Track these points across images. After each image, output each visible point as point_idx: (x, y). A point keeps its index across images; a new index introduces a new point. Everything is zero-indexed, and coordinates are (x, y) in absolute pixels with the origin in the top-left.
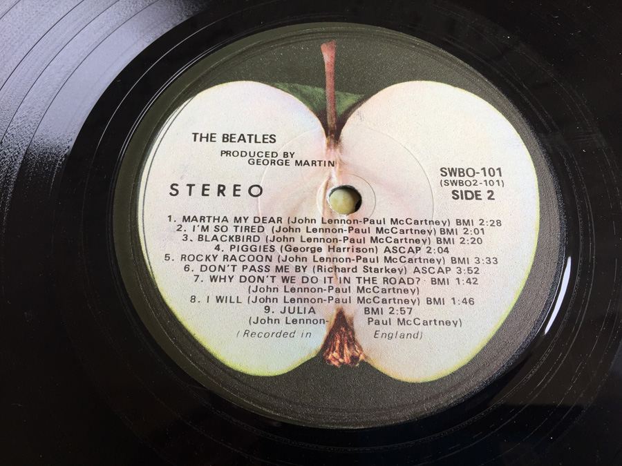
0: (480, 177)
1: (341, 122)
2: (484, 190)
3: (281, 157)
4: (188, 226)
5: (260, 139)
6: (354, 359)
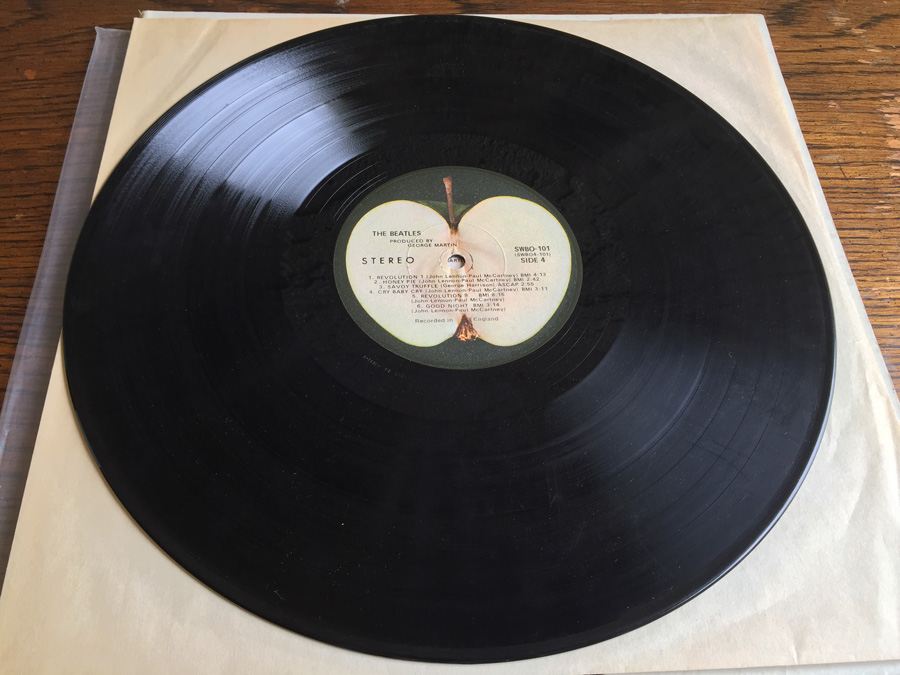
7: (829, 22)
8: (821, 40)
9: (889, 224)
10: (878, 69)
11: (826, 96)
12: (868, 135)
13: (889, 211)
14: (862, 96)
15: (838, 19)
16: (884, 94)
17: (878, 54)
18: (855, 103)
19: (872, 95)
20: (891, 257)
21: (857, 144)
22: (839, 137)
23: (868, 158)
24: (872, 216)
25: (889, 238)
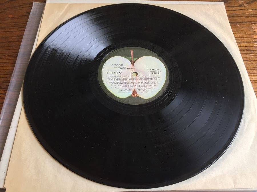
0: (157, 71)
1: (134, 62)
2: (157, 72)
3: (124, 68)
4: (110, 78)
5: (121, 65)
6: (137, 96)
7: (238, 2)
8: (235, 7)
9: (253, 59)
10: (251, 16)
11: (236, 23)
12: (248, 34)
13: (253, 56)
14: (246, 23)
15: (240, 1)
16: (253, 23)
17: (251, 11)
18: (244, 25)
19: (249, 23)
20: (254, 69)
21: (245, 37)
22: (240, 35)
23: (248, 41)
24: (248, 57)
25: (253, 63)
